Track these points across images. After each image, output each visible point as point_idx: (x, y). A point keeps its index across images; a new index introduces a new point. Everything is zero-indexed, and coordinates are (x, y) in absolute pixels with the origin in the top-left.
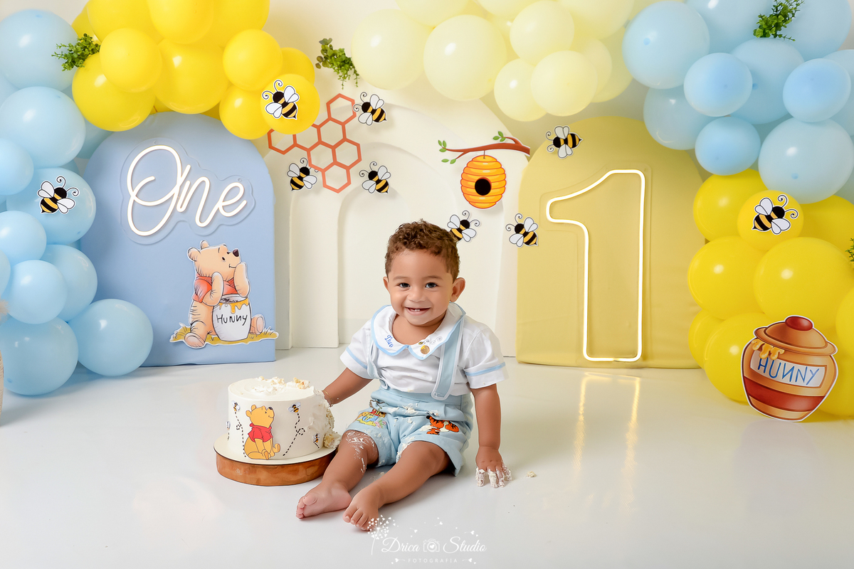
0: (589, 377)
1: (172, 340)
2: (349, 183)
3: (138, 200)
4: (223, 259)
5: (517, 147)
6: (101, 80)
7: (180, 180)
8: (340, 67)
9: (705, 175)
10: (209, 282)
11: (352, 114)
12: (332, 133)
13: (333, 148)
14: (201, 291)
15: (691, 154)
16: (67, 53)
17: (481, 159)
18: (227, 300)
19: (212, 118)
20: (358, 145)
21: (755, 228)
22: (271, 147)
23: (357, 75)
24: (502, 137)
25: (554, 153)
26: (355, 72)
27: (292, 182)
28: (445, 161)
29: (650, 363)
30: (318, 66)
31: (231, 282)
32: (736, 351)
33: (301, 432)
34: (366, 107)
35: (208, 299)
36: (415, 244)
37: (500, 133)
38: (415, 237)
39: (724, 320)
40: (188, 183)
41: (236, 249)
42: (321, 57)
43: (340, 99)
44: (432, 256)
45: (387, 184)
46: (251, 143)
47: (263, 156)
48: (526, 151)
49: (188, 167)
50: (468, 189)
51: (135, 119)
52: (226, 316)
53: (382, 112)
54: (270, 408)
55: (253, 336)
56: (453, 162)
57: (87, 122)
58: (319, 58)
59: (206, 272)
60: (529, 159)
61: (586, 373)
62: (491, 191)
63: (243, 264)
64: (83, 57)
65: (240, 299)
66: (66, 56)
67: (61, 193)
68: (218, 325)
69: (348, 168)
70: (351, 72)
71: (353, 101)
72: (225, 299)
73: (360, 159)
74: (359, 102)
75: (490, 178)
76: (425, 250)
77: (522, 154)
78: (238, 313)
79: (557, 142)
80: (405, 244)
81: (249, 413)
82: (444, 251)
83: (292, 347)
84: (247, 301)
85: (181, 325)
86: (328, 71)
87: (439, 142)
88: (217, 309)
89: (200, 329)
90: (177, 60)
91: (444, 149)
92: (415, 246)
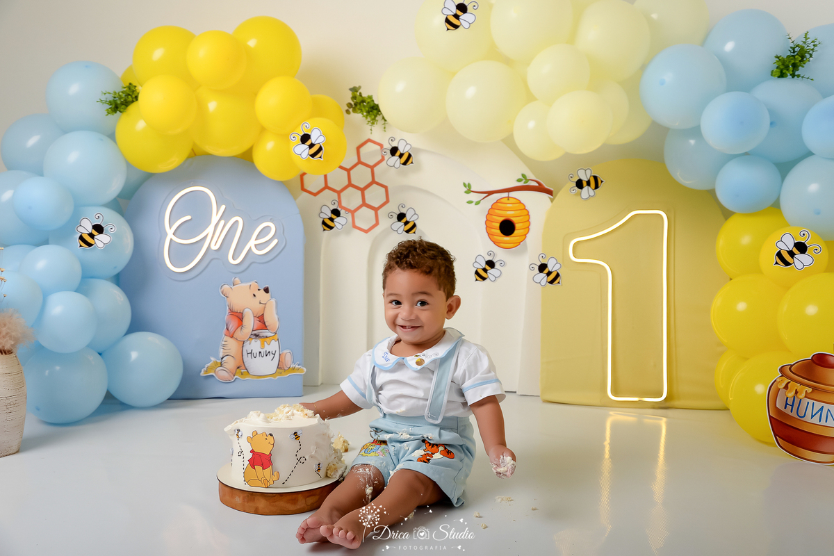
0: (614, 417)
1: (202, 374)
2: (377, 223)
3: (176, 239)
4: (254, 295)
5: (540, 188)
6: (141, 125)
7: (215, 218)
8: (368, 112)
9: (727, 214)
10: (239, 317)
11: (380, 158)
12: (361, 176)
13: (363, 190)
14: (232, 328)
15: (712, 193)
16: (111, 99)
17: (505, 200)
18: (257, 336)
19: (245, 161)
20: (386, 187)
21: (777, 263)
22: (303, 189)
23: (385, 120)
24: (526, 179)
25: (576, 195)
26: (383, 118)
27: (324, 223)
28: (470, 202)
29: (676, 403)
30: (348, 112)
31: (261, 318)
32: (761, 389)
33: (302, 460)
34: (394, 151)
35: (239, 334)
36: (406, 263)
37: (523, 175)
38: (407, 256)
39: (748, 359)
40: (222, 222)
41: (267, 286)
42: (350, 104)
43: (369, 144)
44: (422, 275)
45: (414, 226)
46: (283, 184)
47: (295, 198)
48: (549, 192)
49: (223, 207)
50: (493, 230)
51: (172, 162)
52: (256, 351)
53: (410, 156)
54: (271, 435)
55: (281, 371)
56: (477, 203)
57: (129, 165)
58: (350, 105)
59: (237, 308)
60: (552, 200)
61: (611, 413)
62: (516, 232)
63: (273, 301)
64: (126, 104)
65: (269, 334)
66: (110, 102)
67: (99, 229)
68: (247, 359)
69: (376, 210)
70: (379, 118)
71: (381, 145)
72: (255, 335)
73: (387, 201)
74: (388, 146)
75: (514, 219)
76: (416, 270)
77: (545, 196)
78: (268, 348)
79: (579, 184)
80: (397, 263)
81: (250, 440)
82: (436, 271)
83: (322, 384)
84: (276, 337)
85: (213, 359)
86: (358, 117)
87: (464, 184)
88: (247, 344)
89: (230, 363)
90: (212, 106)
91: (469, 191)
92: (405, 265)
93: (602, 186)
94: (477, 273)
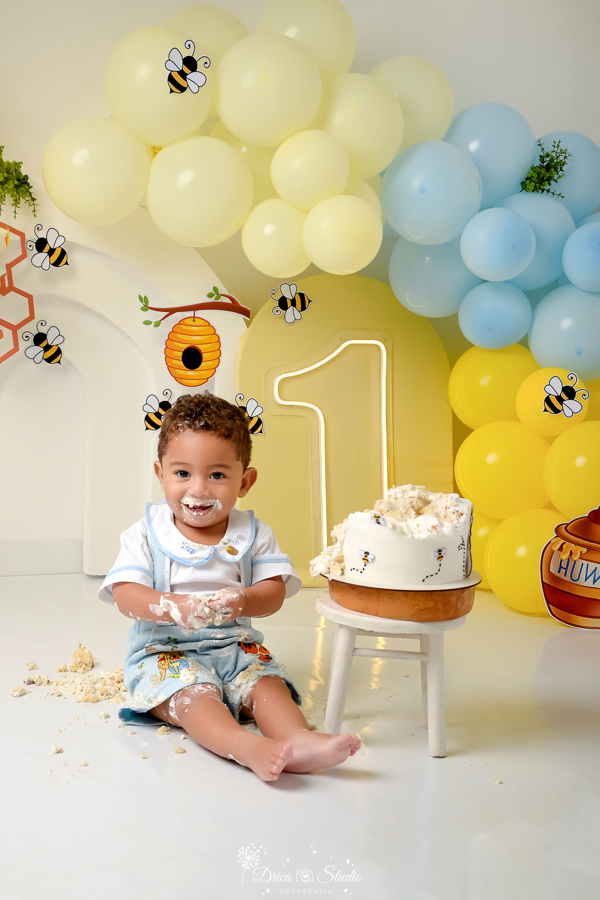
2: (17, 348)
5: (234, 307)
11: (21, 253)
17: (190, 321)
20: (30, 297)
21: (546, 410)
23: (35, 200)
24: (218, 294)
26: (32, 196)
28: (147, 323)
34: (41, 244)
37: (215, 289)
38: (200, 414)
39: (502, 520)
44: (220, 438)
45: (59, 352)
48: (245, 312)
50: (174, 361)
53: (63, 252)
56: (157, 324)
60: (248, 324)
62: (203, 364)
69: (15, 328)
71: (24, 236)
73: (30, 317)
74: (33, 237)
75: (200, 347)
76: (212, 432)
77: (240, 317)
79: (283, 303)
82: (235, 434)
87: (140, 297)
91: (146, 308)
92: (199, 426)
93: (310, 307)
94: (147, 419)
